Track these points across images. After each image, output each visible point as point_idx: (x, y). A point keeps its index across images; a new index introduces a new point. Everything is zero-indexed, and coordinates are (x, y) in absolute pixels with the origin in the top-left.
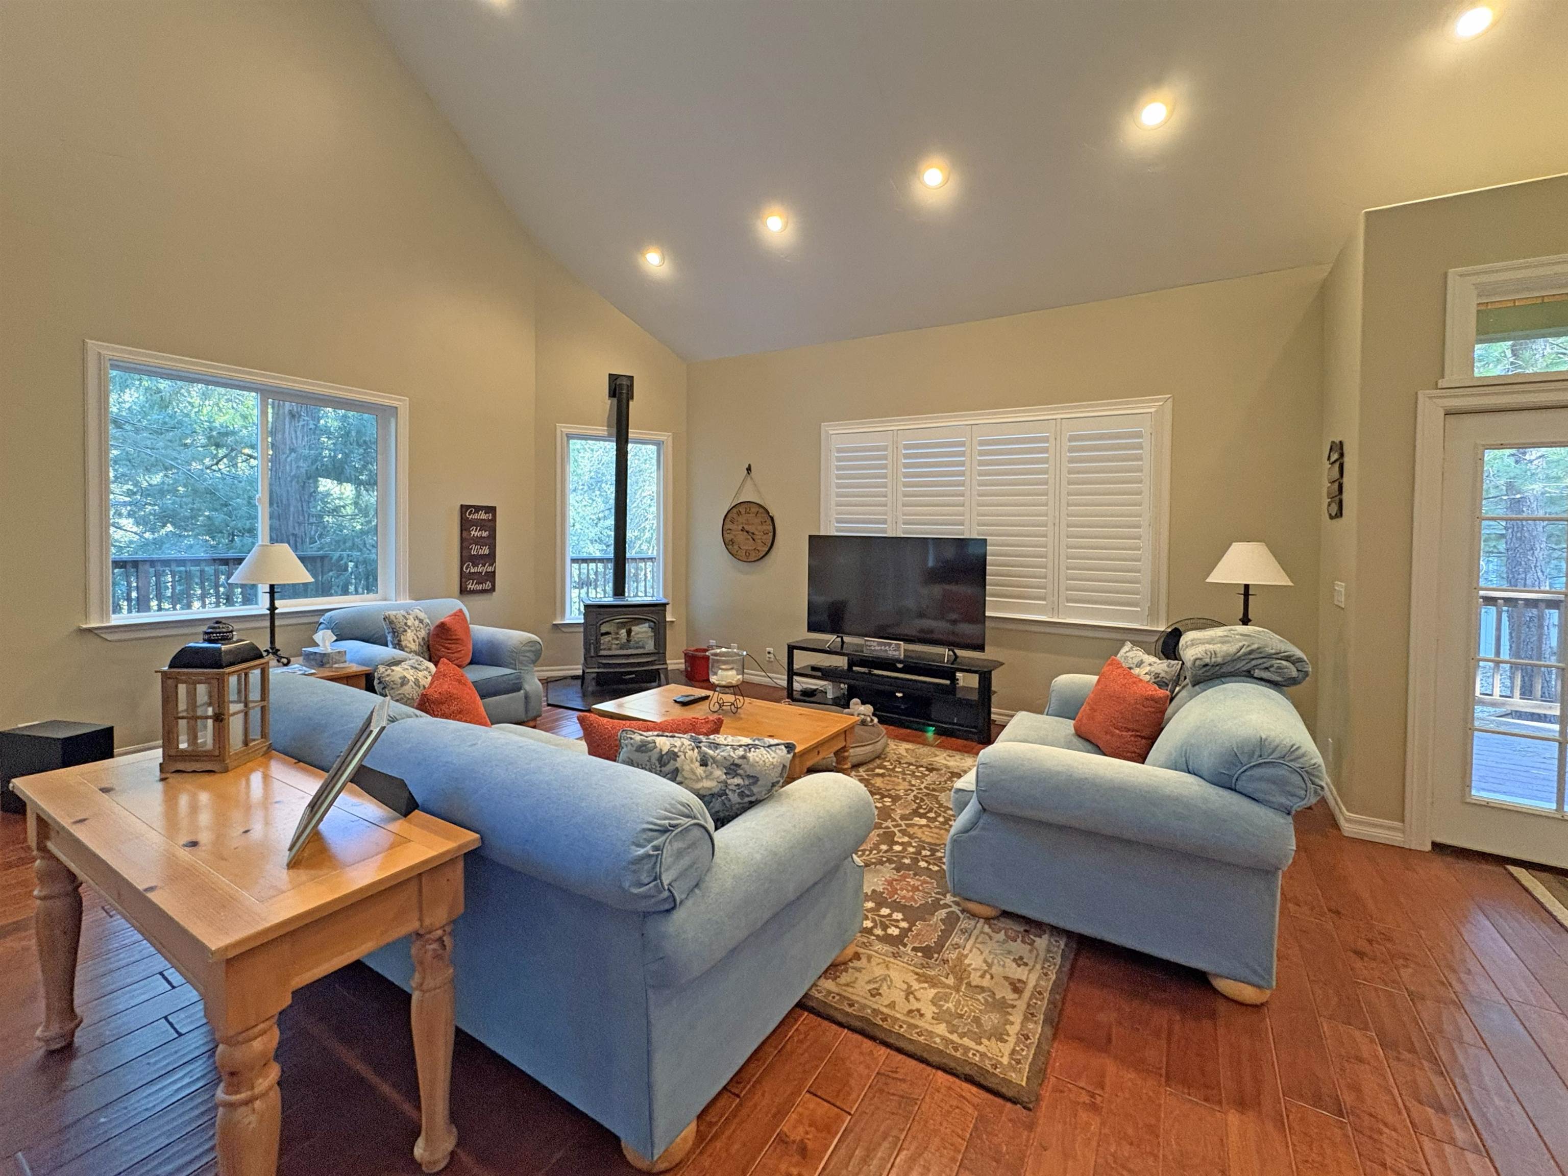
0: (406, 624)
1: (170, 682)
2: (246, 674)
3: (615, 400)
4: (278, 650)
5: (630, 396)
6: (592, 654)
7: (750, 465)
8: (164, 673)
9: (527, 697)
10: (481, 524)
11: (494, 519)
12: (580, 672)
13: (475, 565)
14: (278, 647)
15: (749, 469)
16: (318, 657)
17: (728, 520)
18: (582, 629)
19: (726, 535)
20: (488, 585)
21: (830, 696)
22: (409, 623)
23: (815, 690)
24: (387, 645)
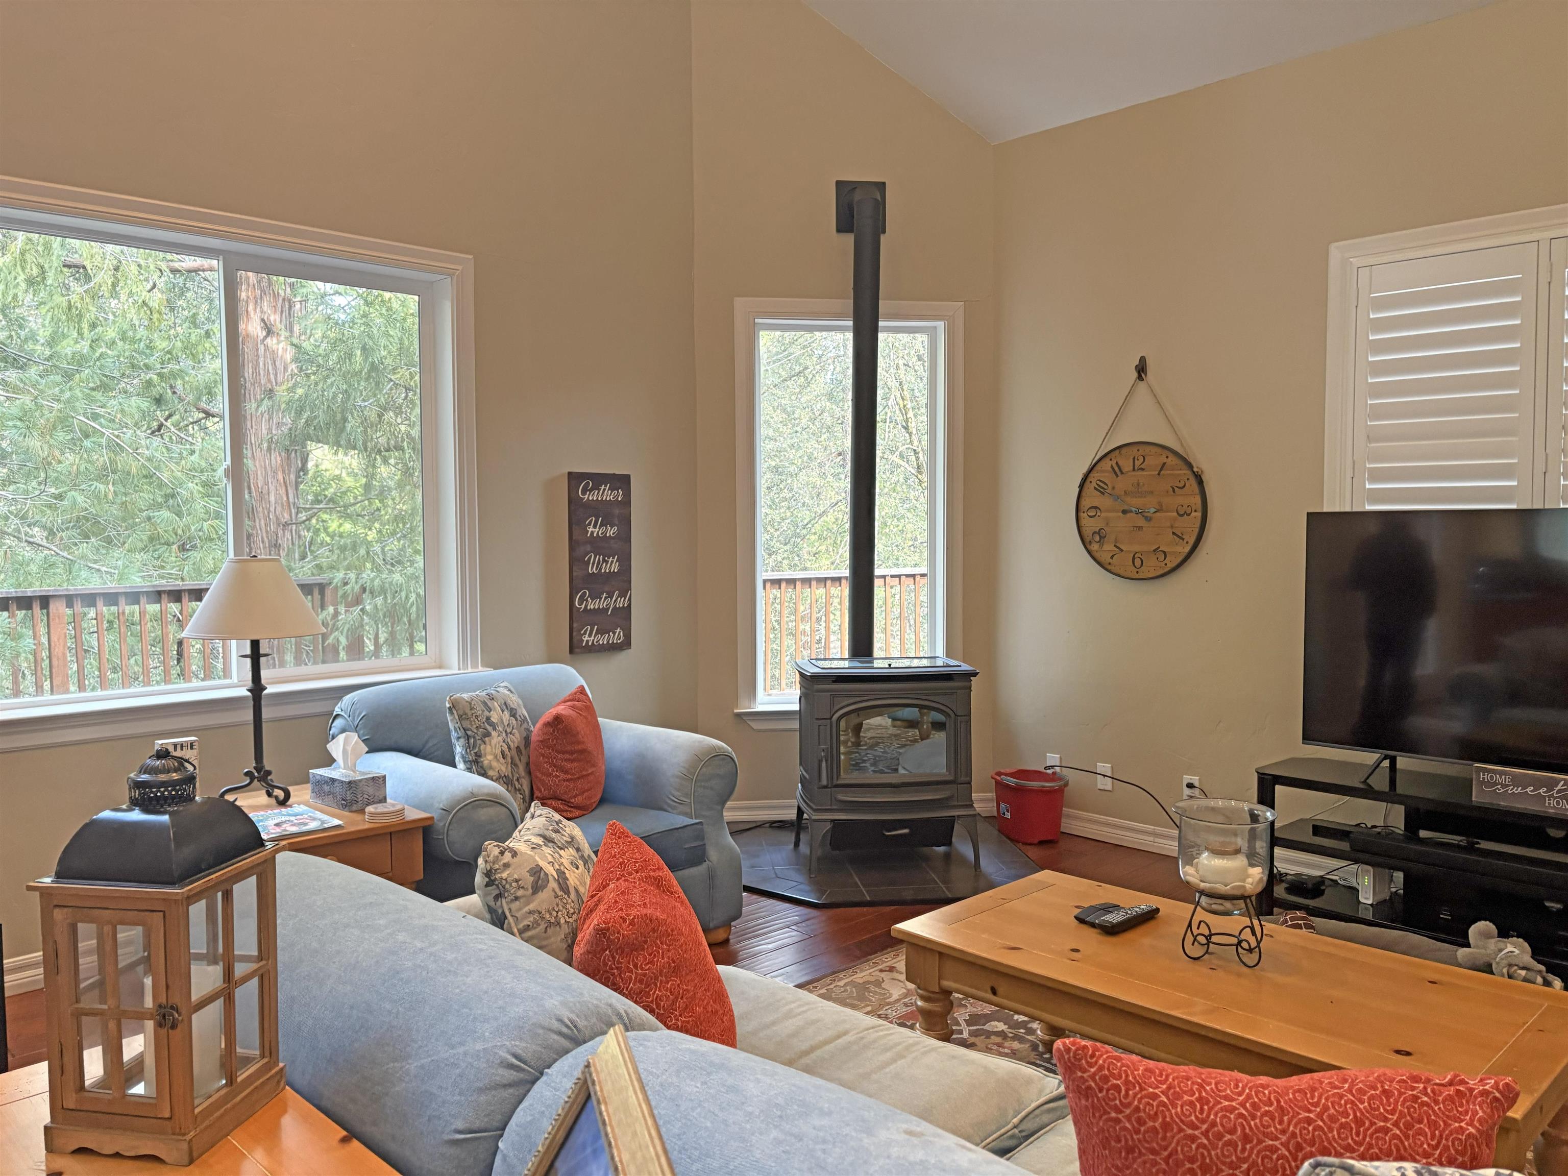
0: (488, 719)
1: (58, 914)
2: (228, 896)
3: (849, 239)
4: (269, 773)
5: (880, 227)
6: (824, 782)
7: (1143, 360)
8: (45, 893)
9: (711, 876)
10: (604, 513)
11: (627, 502)
12: (792, 815)
13: (595, 596)
14: (267, 768)
15: (1141, 370)
16: (338, 789)
17: (1090, 488)
18: (796, 725)
19: (1086, 521)
20: (617, 636)
21: (1367, 898)
22: (495, 719)
23: (1321, 880)
24: (454, 766)
